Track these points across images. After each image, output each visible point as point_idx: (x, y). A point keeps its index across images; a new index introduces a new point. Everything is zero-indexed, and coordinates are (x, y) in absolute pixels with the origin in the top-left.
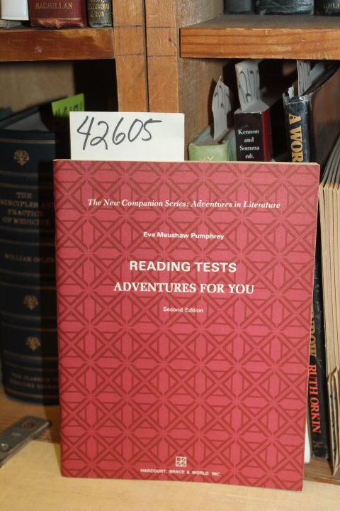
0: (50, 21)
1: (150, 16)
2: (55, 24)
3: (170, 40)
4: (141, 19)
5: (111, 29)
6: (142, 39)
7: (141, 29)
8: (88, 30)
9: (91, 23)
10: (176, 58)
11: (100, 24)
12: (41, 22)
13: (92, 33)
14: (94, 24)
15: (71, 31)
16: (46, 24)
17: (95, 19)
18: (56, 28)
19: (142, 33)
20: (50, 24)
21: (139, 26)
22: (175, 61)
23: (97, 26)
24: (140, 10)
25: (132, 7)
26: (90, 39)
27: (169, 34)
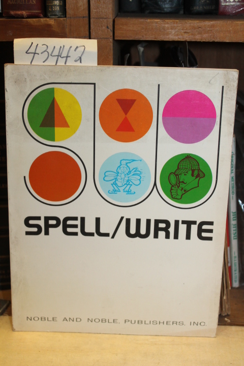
0: (19, 12)
1: (93, 10)
2: (23, 15)
3: (108, 27)
4: (87, 12)
5: (65, 19)
6: (87, 26)
7: (87, 19)
8: (48, 19)
9: (49, 15)
10: (111, 40)
11: (55, 15)
12: (12, 13)
13: (51, 21)
14: (51, 15)
15: (34, 19)
16: (16, 14)
17: (52, 11)
18: (24, 18)
19: (87, 22)
20: (19, 15)
21: (85, 17)
22: (111, 42)
23: (54, 17)
24: (86, 6)
25: (81, 3)
26: (49, 26)
27: (107, 24)
